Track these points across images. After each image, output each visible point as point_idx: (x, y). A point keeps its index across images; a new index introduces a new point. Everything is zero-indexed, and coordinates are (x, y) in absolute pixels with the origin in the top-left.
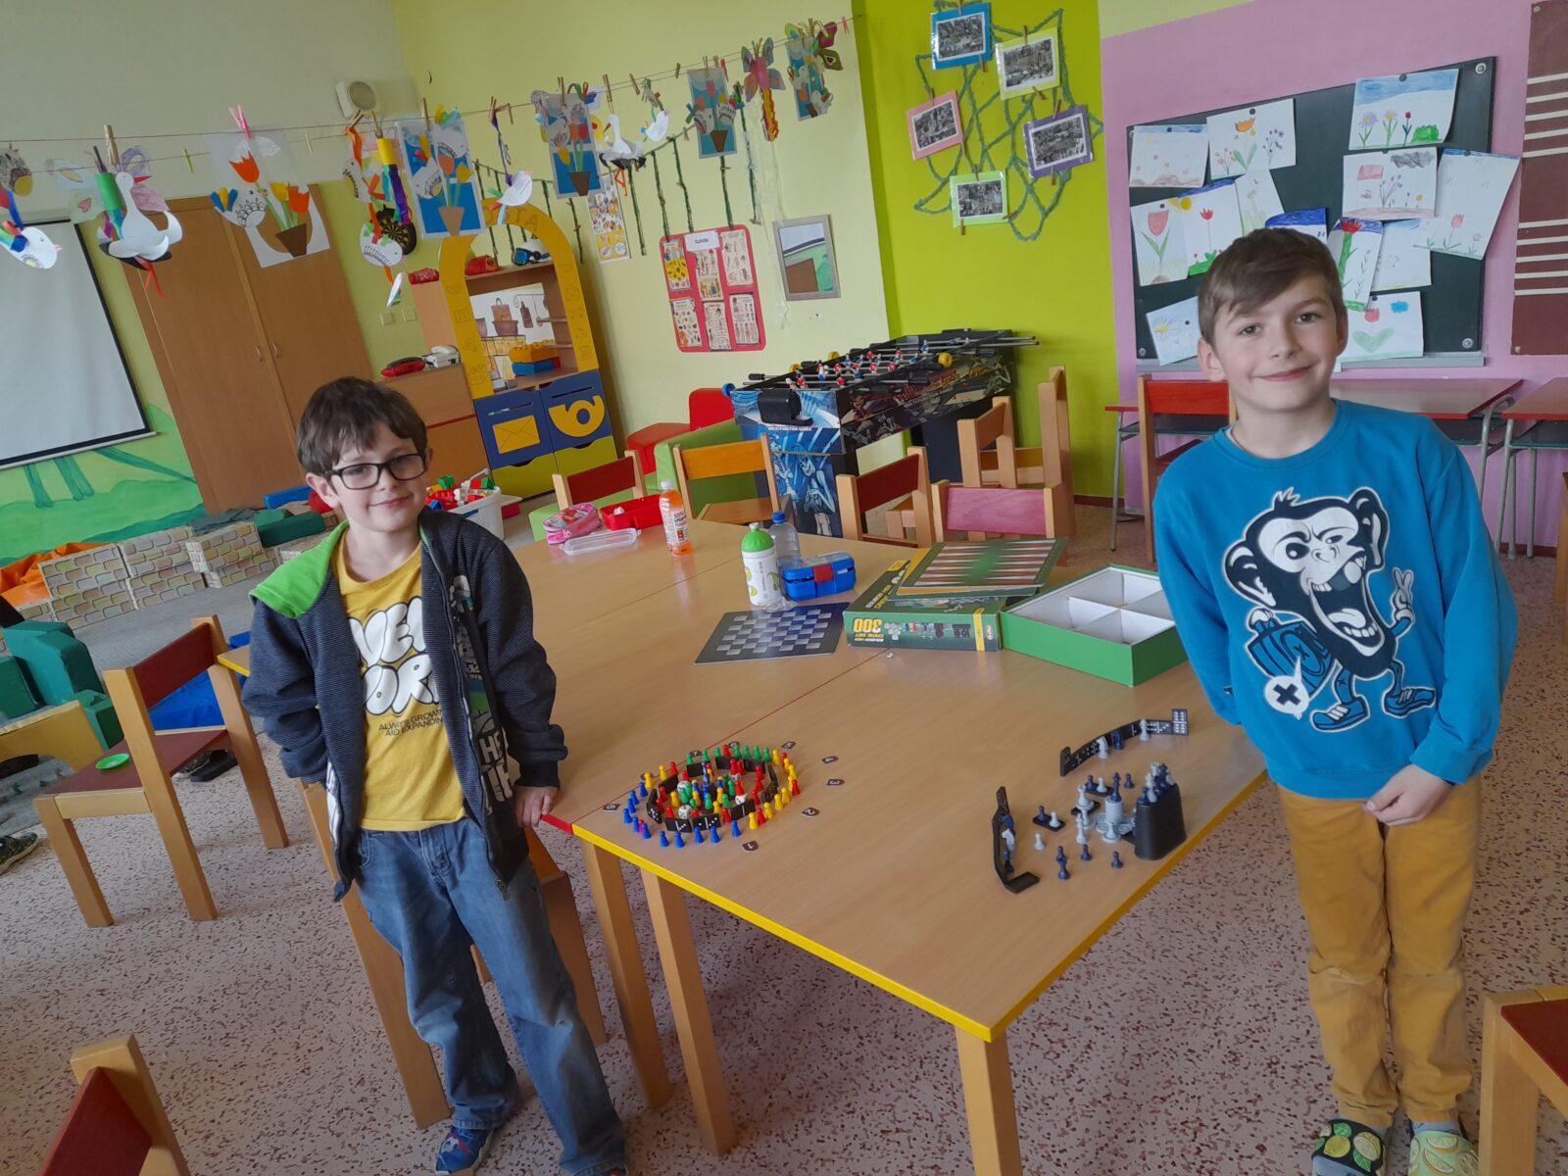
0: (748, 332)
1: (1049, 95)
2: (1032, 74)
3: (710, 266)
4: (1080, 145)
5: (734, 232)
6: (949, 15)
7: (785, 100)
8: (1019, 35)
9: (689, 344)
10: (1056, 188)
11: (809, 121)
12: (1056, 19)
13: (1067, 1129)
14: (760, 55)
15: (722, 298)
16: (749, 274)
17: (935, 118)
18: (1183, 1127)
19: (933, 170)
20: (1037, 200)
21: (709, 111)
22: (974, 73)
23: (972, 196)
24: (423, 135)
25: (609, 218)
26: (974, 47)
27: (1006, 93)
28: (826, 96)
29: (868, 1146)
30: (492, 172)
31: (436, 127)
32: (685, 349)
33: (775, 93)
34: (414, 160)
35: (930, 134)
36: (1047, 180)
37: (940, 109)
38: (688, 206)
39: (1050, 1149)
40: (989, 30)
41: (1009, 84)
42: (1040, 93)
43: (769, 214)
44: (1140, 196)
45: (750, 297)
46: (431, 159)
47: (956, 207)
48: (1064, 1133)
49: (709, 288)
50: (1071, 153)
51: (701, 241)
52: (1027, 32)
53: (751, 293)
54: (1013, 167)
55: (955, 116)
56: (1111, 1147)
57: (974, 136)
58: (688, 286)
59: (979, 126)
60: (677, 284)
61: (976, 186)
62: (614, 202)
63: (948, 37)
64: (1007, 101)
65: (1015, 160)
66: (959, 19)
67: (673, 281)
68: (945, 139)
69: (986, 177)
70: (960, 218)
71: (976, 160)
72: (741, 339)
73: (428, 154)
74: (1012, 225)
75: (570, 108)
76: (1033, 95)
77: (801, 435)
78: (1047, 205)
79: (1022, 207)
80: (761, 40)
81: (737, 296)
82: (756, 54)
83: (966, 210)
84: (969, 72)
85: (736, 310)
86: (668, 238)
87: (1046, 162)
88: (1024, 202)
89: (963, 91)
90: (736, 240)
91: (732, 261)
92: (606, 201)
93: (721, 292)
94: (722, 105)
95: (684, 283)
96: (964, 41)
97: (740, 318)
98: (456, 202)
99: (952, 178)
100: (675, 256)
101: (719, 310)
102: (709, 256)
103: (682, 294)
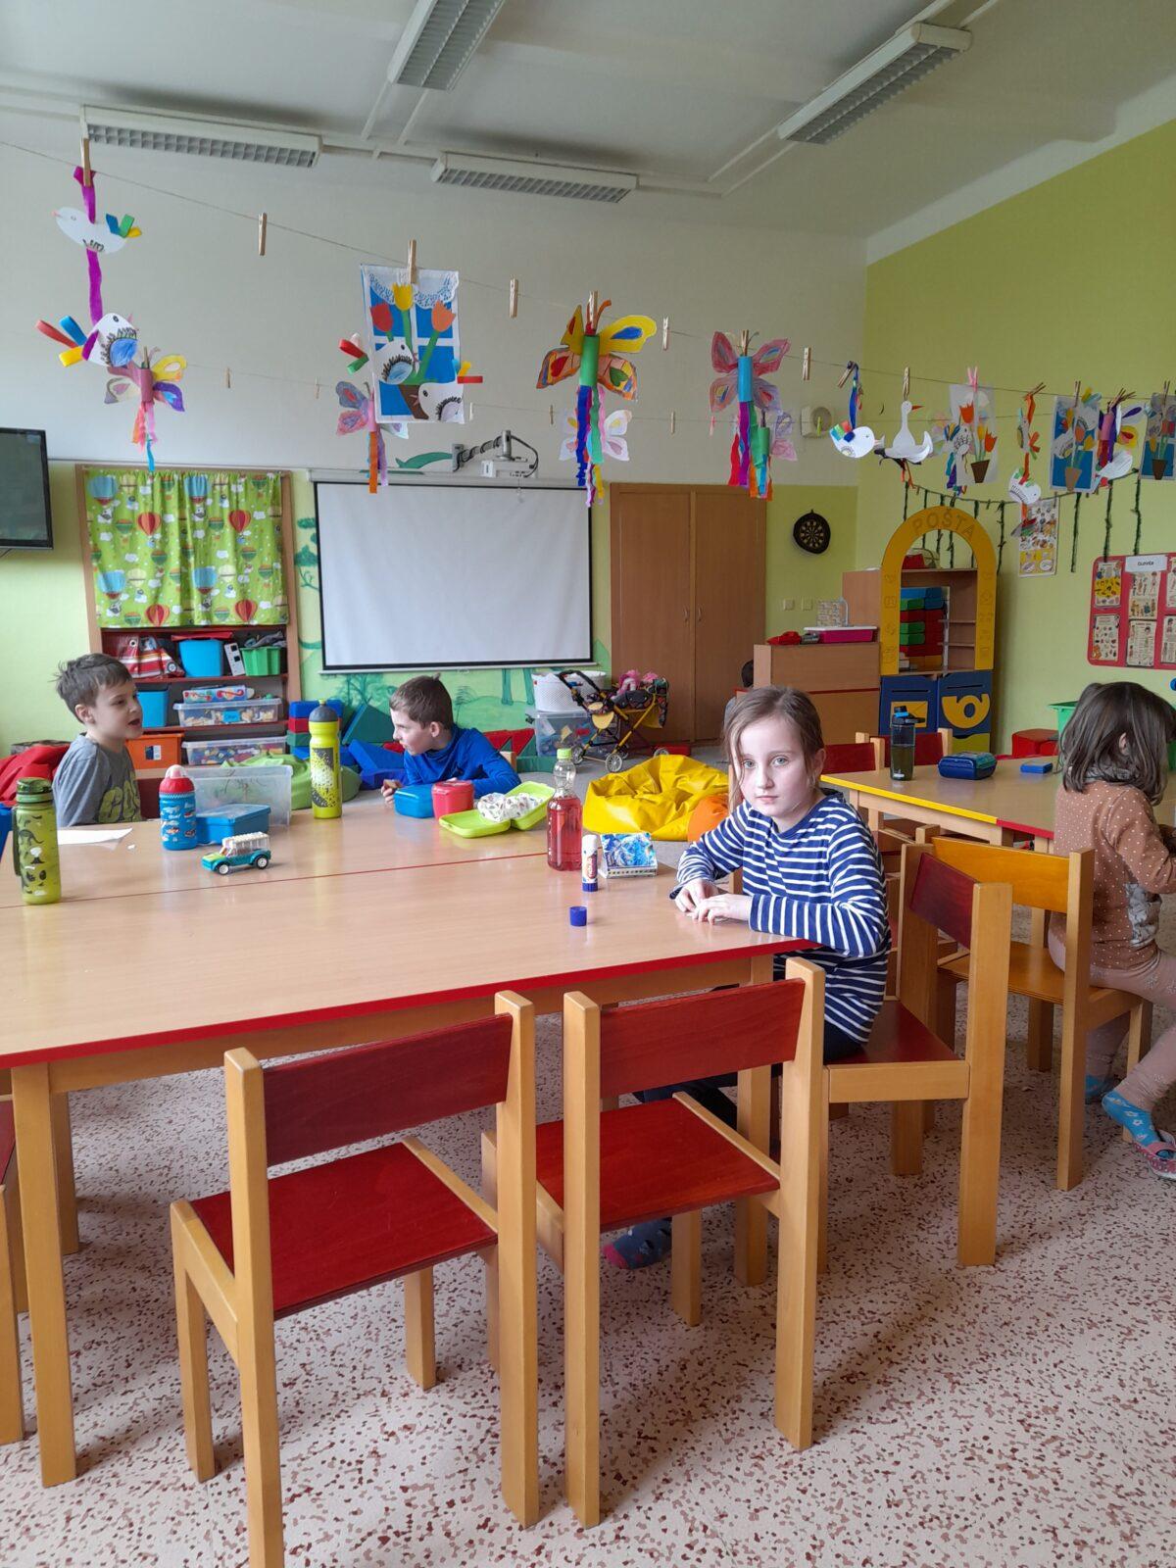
3: (1149, 587)
9: (1103, 658)
15: (1155, 618)
24: (1070, 409)
25: (1041, 537)
34: (1059, 427)
38: (1137, 531)
49: (1141, 608)
51: (1144, 563)
58: (1116, 604)
60: (1104, 601)
62: (1052, 523)
67: (1099, 598)
72: (1165, 659)
81: (1173, 618)
85: (1170, 630)
86: (1106, 558)
93: (1156, 612)
95: (1113, 600)
97: (1173, 639)
100: (1109, 575)
101: (1148, 628)
102: (1151, 578)
103: (1108, 611)
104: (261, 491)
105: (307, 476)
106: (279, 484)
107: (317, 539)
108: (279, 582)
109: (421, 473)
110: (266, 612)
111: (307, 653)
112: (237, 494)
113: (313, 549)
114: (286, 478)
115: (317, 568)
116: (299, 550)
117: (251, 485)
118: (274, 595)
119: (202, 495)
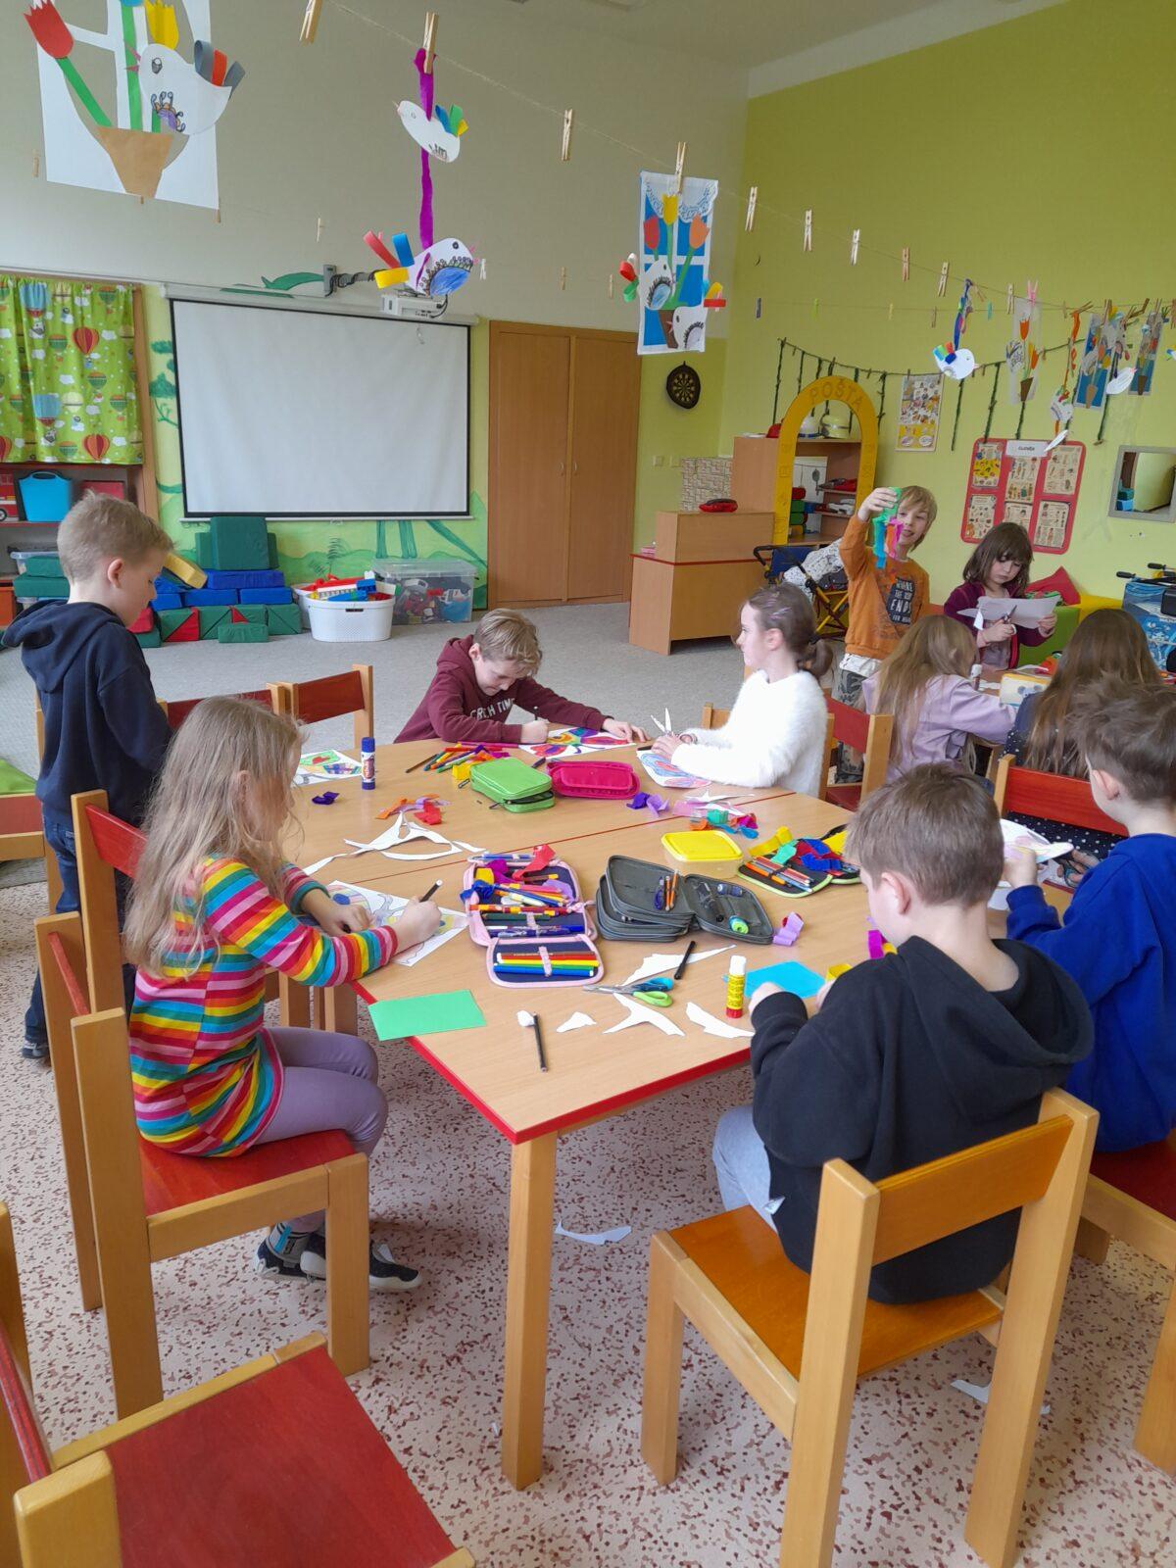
0: (1050, 537)
3: (1028, 472)
5: (1068, 447)
15: (1031, 501)
16: (1073, 485)
32: (969, 540)
43: (1116, 438)
45: (1066, 506)
49: (1019, 491)
51: (1026, 449)
53: (1067, 502)
58: (994, 485)
60: (982, 482)
62: (936, 399)
67: (978, 478)
72: (1040, 541)
81: (1050, 503)
85: (1045, 514)
86: (986, 440)
90: (1068, 453)
91: (1057, 472)
93: (1032, 497)
95: (992, 481)
97: (1047, 523)
100: (989, 455)
101: (1024, 511)
102: (1030, 463)
103: (986, 491)
104: (110, 306)
105: (162, 292)
106: (131, 299)
107: (174, 366)
108: (134, 414)
109: (290, 296)
110: (119, 450)
111: (167, 497)
112: (82, 309)
113: (170, 378)
114: (138, 291)
115: (175, 399)
116: (155, 378)
117: (98, 298)
118: (129, 429)
119: (40, 307)
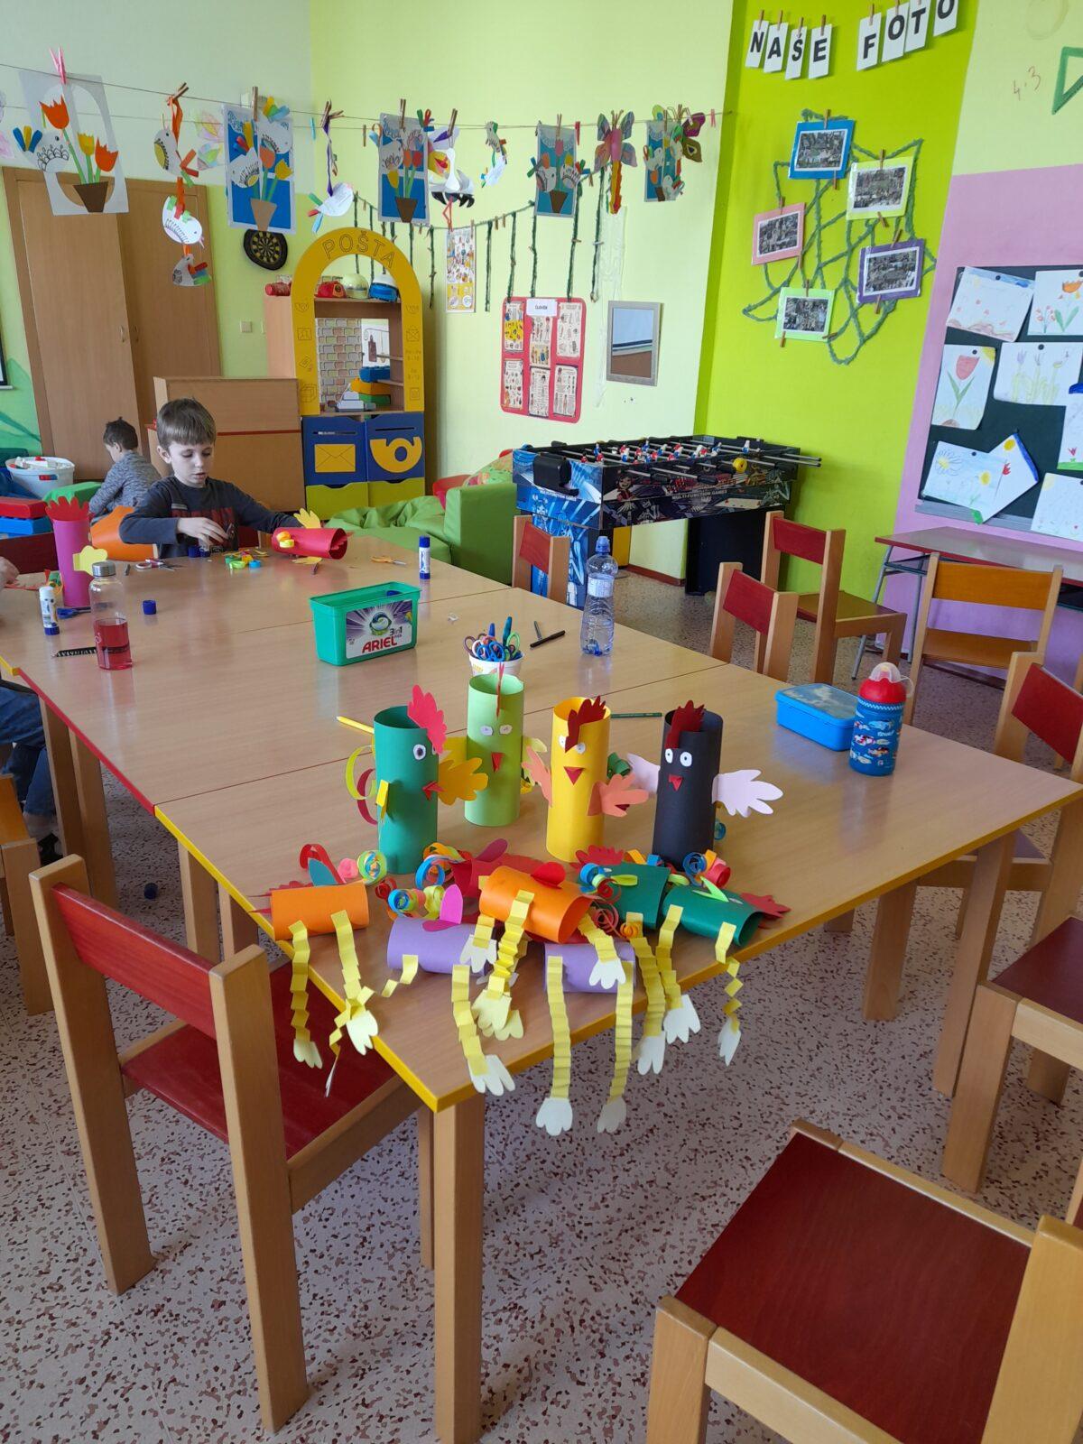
0: (565, 404)
1: (892, 223)
2: (880, 199)
3: (544, 333)
4: (910, 279)
5: (572, 304)
6: (815, 126)
7: (634, 178)
8: (876, 158)
9: (511, 405)
10: (880, 316)
11: (656, 204)
12: (915, 149)
13: (601, 1205)
14: (618, 126)
15: (549, 366)
16: (578, 348)
17: (780, 227)
18: (712, 1229)
19: (767, 278)
20: (858, 326)
21: (553, 170)
22: (826, 188)
23: (798, 310)
24: (248, 123)
25: (463, 270)
26: (831, 163)
27: (853, 214)
28: (677, 184)
29: (406, 1175)
30: (368, 207)
31: (263, 118)
32: (506, 409)
33: (625, 169)
34: (235, 145)
35: (772, 241)
36: (870, 308)
37: (787, 219)
38: (534, 271)
39: (576, 1219)
40: (849, 148)
41: (856, 205)
42: (884, 219)
43: (608, 292)
44: (956, 336)
45: (575, 370)
46: (252, 149)
47: (782, 318)
48: (596, 1207)
49: (539, 355)
50: (900, 286)
51: (540, 308)
52: (884, 156)
53: (576, 367)
54: (842, 290)
55: (799, 229)
56: (637, 1231)
57: (813, 251)
58: (520, 349)
59: (820, 243)
60: (511, 345)
61: (805, 301)
62: (471, 255)
63: (809, 148)
64: (851, 222)
65: (846, 282)
66: (823, 132)
67: (509, 342)
68: (784, 250)
69: (816, 293)
70: (783, 330)
71: (810, 274)
72: (558, 410)
73: (250, 142)
74: (830, 346)
75: (408, 132)
76: (877, 221)
77: (566, 503)
78: (867, 331)
79: (842, 330)
80: (622, 111)
81: (563, 367)
82: (614, 125)
83: (791, 323)
84: (822, 186)
85: (559, 380)
86: (509, 299)
87: (875, 289)
88: (846, 325)
89: (812, 205)
90: (572, 312)
91: (565, 333)
92: (464, 253)
93: (549, 360)
94: (567, 167)
95: (518, 345)
96: (824, 155)
97: (562, 389)
98: (270, 198)
99: (783, 289)
100: (515, 317)
102: (545, 323)
103: (514, 355)
